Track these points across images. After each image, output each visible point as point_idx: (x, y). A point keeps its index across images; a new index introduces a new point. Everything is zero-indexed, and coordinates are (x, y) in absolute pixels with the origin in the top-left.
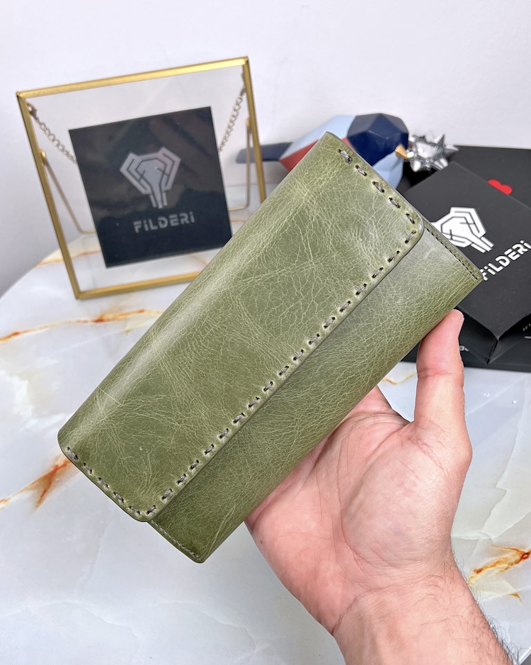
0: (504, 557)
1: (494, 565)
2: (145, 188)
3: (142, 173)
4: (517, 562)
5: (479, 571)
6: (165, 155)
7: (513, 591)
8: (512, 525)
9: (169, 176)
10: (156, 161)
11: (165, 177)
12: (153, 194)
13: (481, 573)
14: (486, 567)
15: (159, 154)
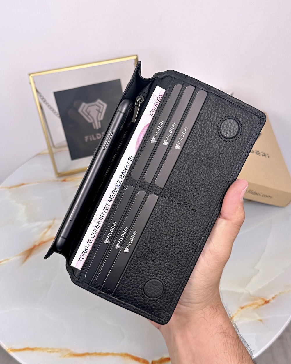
0: (256, 301)
1: (250, 305)
2: (90, 119)
3: (89, 112)
4: (263, 305)
6: (99, 103)
7: (259, 318)
9: (101, 113)
10: (95, 106)
11: (100, 114)
12: (94, 122)
13: (244, 309)
14: (246, 306)
15: (97, 103)
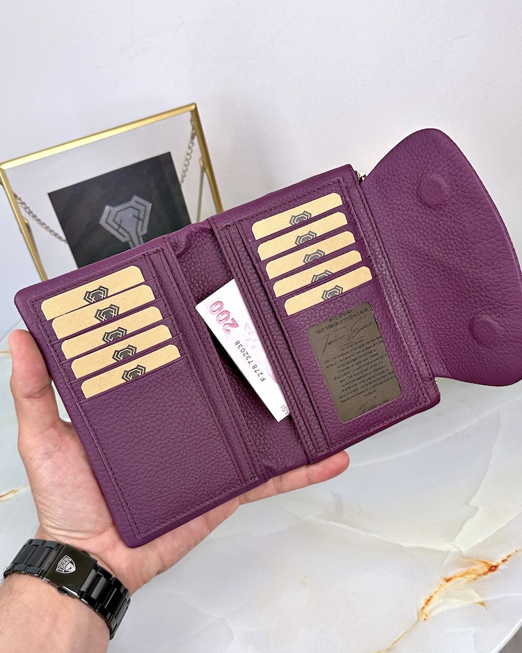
0: (473, 568)
1: (463, 575)
2: (124, 237)
3: (119, 223)
4: (485, 574)
5: (448, 580)
6: (137, 202)
7: (480, 600)
8: (482, 540)
9: (143, 221)
10: (131, 209)
11: (140, 222)
12: (132, 240)
13: (450, 582)
14: (455, 577)
15: (132, 203)
